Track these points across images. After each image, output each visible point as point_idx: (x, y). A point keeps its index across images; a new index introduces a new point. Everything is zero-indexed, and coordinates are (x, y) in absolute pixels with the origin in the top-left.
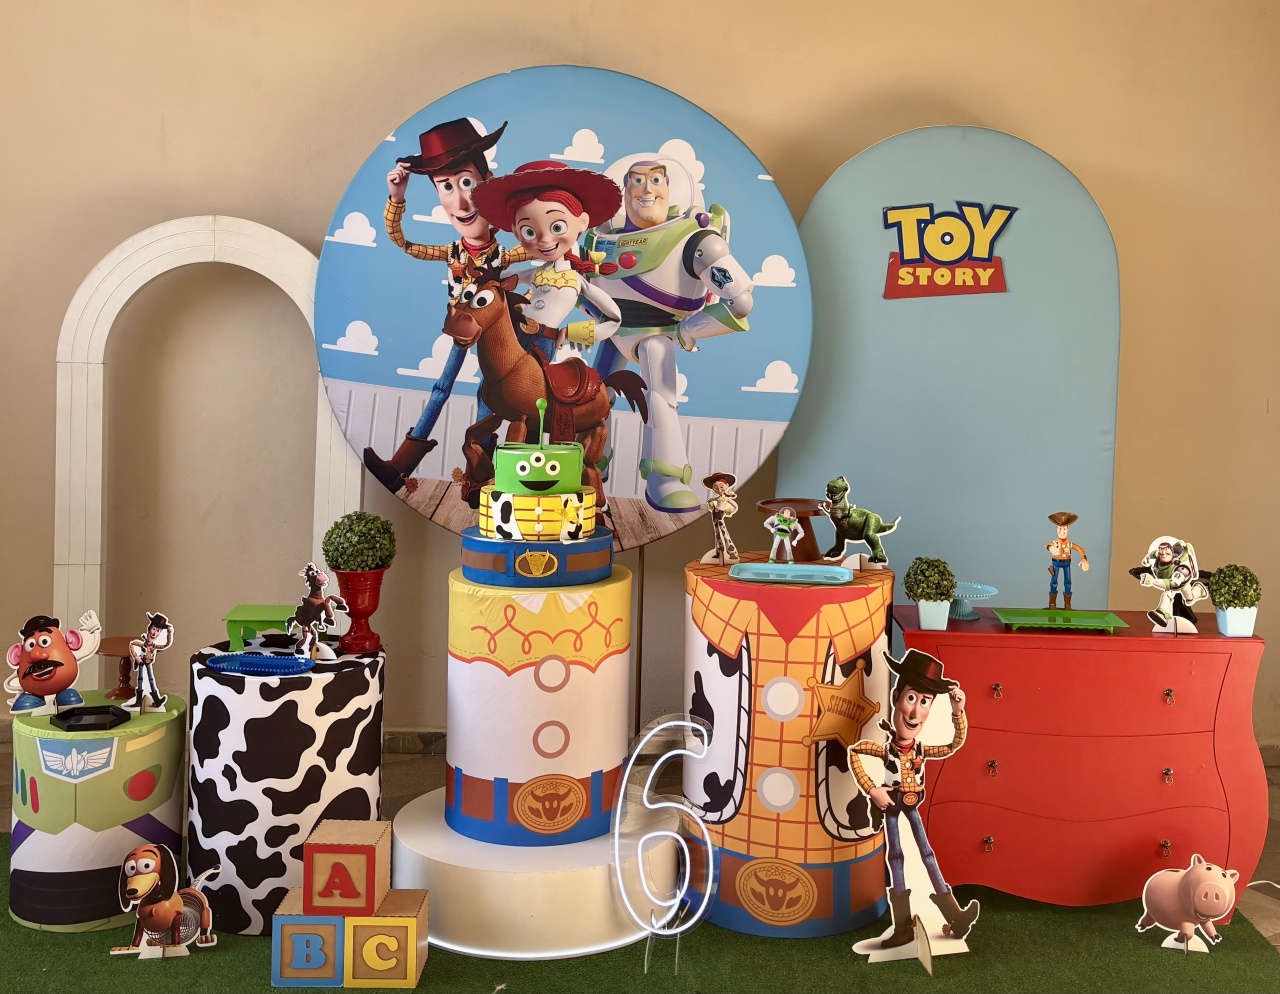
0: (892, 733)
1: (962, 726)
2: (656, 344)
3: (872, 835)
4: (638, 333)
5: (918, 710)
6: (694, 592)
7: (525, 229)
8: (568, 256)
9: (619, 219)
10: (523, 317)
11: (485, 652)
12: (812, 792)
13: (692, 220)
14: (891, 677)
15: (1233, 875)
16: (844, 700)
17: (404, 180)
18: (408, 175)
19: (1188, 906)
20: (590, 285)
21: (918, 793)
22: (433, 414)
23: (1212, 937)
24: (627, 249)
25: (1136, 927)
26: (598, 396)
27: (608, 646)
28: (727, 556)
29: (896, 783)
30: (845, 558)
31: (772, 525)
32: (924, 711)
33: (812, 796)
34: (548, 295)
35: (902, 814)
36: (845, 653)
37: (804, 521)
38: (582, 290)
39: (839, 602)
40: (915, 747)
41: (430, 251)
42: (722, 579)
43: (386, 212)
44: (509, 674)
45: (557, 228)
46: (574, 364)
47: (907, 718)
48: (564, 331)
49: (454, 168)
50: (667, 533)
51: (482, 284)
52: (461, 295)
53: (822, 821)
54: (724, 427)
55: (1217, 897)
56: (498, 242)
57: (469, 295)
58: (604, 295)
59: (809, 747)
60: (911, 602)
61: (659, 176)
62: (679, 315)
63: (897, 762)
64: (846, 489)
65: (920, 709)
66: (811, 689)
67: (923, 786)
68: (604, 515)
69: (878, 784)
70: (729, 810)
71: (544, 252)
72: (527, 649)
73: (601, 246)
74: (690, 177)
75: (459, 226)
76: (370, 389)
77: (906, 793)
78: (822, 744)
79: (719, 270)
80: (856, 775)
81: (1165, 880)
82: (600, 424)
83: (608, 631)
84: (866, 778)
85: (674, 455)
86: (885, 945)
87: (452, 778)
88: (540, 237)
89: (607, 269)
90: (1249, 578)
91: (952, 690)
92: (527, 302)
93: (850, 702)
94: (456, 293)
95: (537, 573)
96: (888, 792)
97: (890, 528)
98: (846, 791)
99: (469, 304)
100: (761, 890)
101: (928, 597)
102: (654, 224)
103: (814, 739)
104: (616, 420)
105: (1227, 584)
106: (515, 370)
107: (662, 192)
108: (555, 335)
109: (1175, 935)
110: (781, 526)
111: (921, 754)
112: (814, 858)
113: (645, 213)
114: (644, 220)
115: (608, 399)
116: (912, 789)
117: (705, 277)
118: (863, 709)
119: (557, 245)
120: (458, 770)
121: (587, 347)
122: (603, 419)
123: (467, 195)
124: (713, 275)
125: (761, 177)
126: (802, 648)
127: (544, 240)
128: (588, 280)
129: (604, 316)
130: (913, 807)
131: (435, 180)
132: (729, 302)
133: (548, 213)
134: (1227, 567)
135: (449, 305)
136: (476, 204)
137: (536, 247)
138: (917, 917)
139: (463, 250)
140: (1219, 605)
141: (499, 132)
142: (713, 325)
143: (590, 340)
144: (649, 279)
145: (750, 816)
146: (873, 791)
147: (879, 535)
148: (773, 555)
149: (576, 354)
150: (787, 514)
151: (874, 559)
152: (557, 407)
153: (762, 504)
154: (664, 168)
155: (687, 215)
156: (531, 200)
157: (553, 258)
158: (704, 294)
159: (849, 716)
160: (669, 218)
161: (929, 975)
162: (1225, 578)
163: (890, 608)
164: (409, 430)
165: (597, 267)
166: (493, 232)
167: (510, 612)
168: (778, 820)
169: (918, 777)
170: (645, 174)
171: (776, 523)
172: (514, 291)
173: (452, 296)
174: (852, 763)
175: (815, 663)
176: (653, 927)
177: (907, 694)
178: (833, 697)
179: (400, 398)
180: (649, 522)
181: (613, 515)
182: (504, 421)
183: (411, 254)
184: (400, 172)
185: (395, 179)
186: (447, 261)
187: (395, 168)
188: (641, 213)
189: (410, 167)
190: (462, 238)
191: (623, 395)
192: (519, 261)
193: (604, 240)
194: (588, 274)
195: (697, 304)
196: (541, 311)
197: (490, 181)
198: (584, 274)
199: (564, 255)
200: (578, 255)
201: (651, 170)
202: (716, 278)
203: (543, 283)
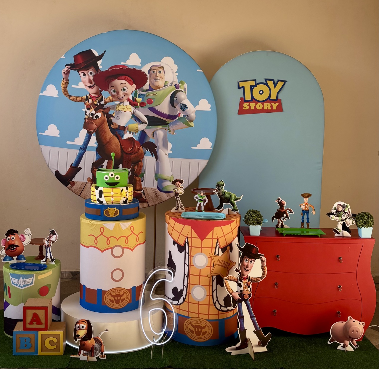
0: (240, 273)
1: (265, 270)
2: (160, 132)
3: (233, 309)
4: (154, 128)
5: (249, 265)
6: (169, 222)
7: (112, 90)
8: (128, 100)
9: (147, 86)
10: (112, 122)
11: (93, 244)
12: (211, 294)
13: (173, 87)
14: (240, 253)
15: (363, 324)
16: (223, 261)
17: (68, 72)
18: (69, 70)
19: (347, 335)
20: (136, 110)
21: (249, 294)
22: (80, 158)
23: (355, 346)
24: (149, 97)
25: (328, 342)
26: (140, 151)
27: (137, 242)
28: (180, 209)
29: (241, 291)
30: (223, 209)
31: (197, 198)
32: (251, 265)
33: (211, 295)
34: (121, 114)
35: (243, 302)
36: (223, 244)
37: (208, 196)
38: (133, 112)
39: (221, 226)
40: (248, 278)
41: (78, 99)
42: (178, 218)
43: (62, 84)
44: (102, 252)
45: (124, 90)
46: (131, 139)
47: (245, 267)
48: (127, 127)
49: (86, 68)
50: (165, 200)
51: (97, 110)
52: (89, 114)
53: (215, 304)
54: (185, 162)
55: (357, 331)
56: (103, 95)
57: (92, 115)
58: (141, 114)
59: (210, 278)
60: (247, 226)
61: (161, 70)
62: (169, 121)
63: (242, 283)
64: (223, 185)
65: (250, 264)
66: (211, 257)
67: (251, 292)
68: (142, 194)
69: (235, 291)
70: (181, 300)
71: (119, 99)
72: (108, 243)
73: (140, 96)
74: (172, 71)
75: (88, 89)
76: (56, 149)
77: (245, 294)
78: (215, 277)
79: (183, 105)
80: (227, 288)
81: (339, 325)
82: (140, 161)
83: (137, 236)
84: (230, 289)
85: (167, 172)
86: (237, 349)
87: (82, 289)
88: (118, 93)
89: (142, 105)
90: (370, 217)
91: (261, 257)
92: (114, 117)
93: (225, 262)
94: (87, 114)
95: (112, 215)
96: (238, 294)
97: (239, 199)
98: (223, 293)
99: (92, 118)
100: (193, 329)
101: (253, 224)
102: (159, 88)
103: (211, 275)
104: (146, 160)
105: (362, 219)
106: (109, 142)
107: (162, 76)
108: (124, 129)
109: (342, 345)
110: (200, 198)
111: (250, 281)
112: (212, 318)
113: (156, 84)
114: (156, 86)
115: (143, 152)
116: (247, 293)
117: (178, 107)
118: (229, 264)
119: (124, 96)
120: (84, 286)
121: (135, 133)
122: (142, 159)
123: (91, 78)
124: (181, 106)
125: (198, 70)
126: (207, 242)
128: (135, 108)
129: (141, 121)
130: (247, 299)
131: (80, 72)
132: (187, 116)
133: (121, 84)
134: (362, 213)
135: (85, 118)
136: (94, 81)
137: (117, 97)
138: (249, 339)
139: (90, 98)
140: (359, 226)
141: (103, 55)
142: (181, 125)
143: (137, 130)
144: (158, 108)
145: (189, 302)
146: (233, 294)
147: (235, 201)
148: (197, 209)
149: (131, 135)
150: (202, 194)
151: (233, 210)
152: (125, 155)
153: (193, 190)
154: (163, 67)
155: (171, 84)
156: (115, 79)
158: (178, 113)
159: (224, 267)
160: (165, 86)
161: (253, 359)
162: (361, 217)
163: (239, 228)
164: (71, 164)
165: (139, 104)
166: (101, 91)
167: (102, 230)
168: (199, 304)
169: (249, 289)
170: (156, 70)
171: (198, 197)
172: (109, 113)
173: (86, 115)
174: (225, 284)
175: (212, 248)
176: (154, 342)
177: (245, 259)
178: (218, 260)
179: (68, 152)
180: (158, 196)
181: (145, 194)
182: (106, 160)
183: (71, 100)
184: (66, 70)
185: (65, 72)
186: (84, 102)
187: (65, 68)
188: (154, 84)
189: (70, 68)
190: (90, 94)
191: (149, 150)
192: (110, 102)
193: (141, 94)
194: (136, 106)
195: (175, 117)
196: (119, 120)
197: (99, 73)
198: (134, 106)
199: (127, 100)
200: (132, 100)
201: (158, 68)
202: (182, 108)
203: (119, 110)
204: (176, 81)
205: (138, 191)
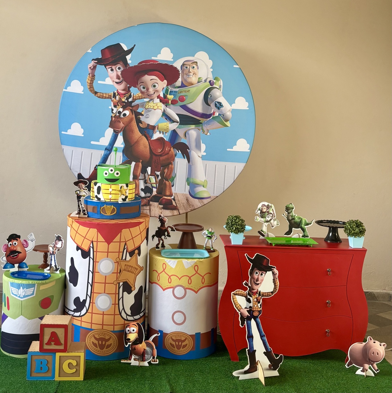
2: (193, 132)
4: (186, 128)
5: (259, 278)
7: (142, 86)
8: (159, 97)
9: (179, 83)
10: (141, 121)
13: (208, 83)
15: (384, 345)
17: (95, 67)
18: (96, 65)
20: (167, 108)
21: (259, 311)
23: (375, 370)
24: (182, 94)
25: (346, 366)
26: (170, 152)
29: (250, 307)
35: (253, 319)
38: (164, 110)
40: (258, 293)
41: (105, 95)
43: (87, 80)
45: (154, 86)
46: (160, 140)
47: (255, 281)
48: (157, 126)
49: (114, 63)
50: (198, 207)
51: (124, 108)
52: (116, 112)
54: (220, 165)
55: (378, 354)
56: (131, 92)
57: (120, 113)
58: (173, 112)
61: (194, 65)
62: (202, 120)
63: (251, 299)
67: (261, 308)
68: (172, 200)
71: (149, 96)
73: (172, 93)
74: (207, 66)
75: (116, 85)
76: (79, 150)
77: (254, 311)
79: (218, 103)
82: (171, 164)
85: (200, 176)
86: (246, 373)
88: (148, 89)
89: (174, 102)
91: (273, 270)
92: (142, 115)
94: (114, 112)
96: (247, 311)
99: (119, 116)
102: (192, 84)
104: (177, 162)
106: (137, 142)
107: (196, 72)
108: (153, 128)
113: (189, 80)
114: (188, 83)
115: (174, 153)
117: (213, 105)
119: (154, 93)
121: (166, 133)
122: (172, 161)
123: (119, 73)
124: (216, 105)
127: (149, 91)
128: (166, 106)
129: (173, 120)
130: (257, 317)
131: (107, 67)
132: (222, 115)
133: (151, 80)
135: (112, 117)
136: (122, 77)
137: (146, 94)
139: (117, 95)
141: (132, 49)
142: (216, 124)
143: (167, 130)
144: (190, 106)
149: (161, 135)
152: (154, 156)
154: (197, 62)
155: (205, 81)
156: (145, 75)
157: (153, 98)
158: (212, 112)
160: (198, 82)
164: (95, 166)
165: (170, 101)
166: (129, 88)
169: (259, 305)
170: (189, 65)
172: (137, 111)
173: (113, 113)
177: (255, 271)
179: (92, 153)
180: (190, 203)
181: (176, 200)
182: (133, 162)
183: (97, 96)
184: (93, 64)
185: (91, 67)
186: (111, 99)
187: (91, 63)
188: (187, 80)
189: (97, 62)
190: (117, 90)
191: (180, 152)
192: (140, 99)
193: (173, 91)
194: (167, 104)
195: (209, 116)
196: (148, 119)
197: (128, 68)
198: (165, 104)
199: (157, 97)
200: (163, 97)
201: (191, 63)
202: (217, 106)
203: (149, 108)
204: (211, 77)
205: (168, 197)
